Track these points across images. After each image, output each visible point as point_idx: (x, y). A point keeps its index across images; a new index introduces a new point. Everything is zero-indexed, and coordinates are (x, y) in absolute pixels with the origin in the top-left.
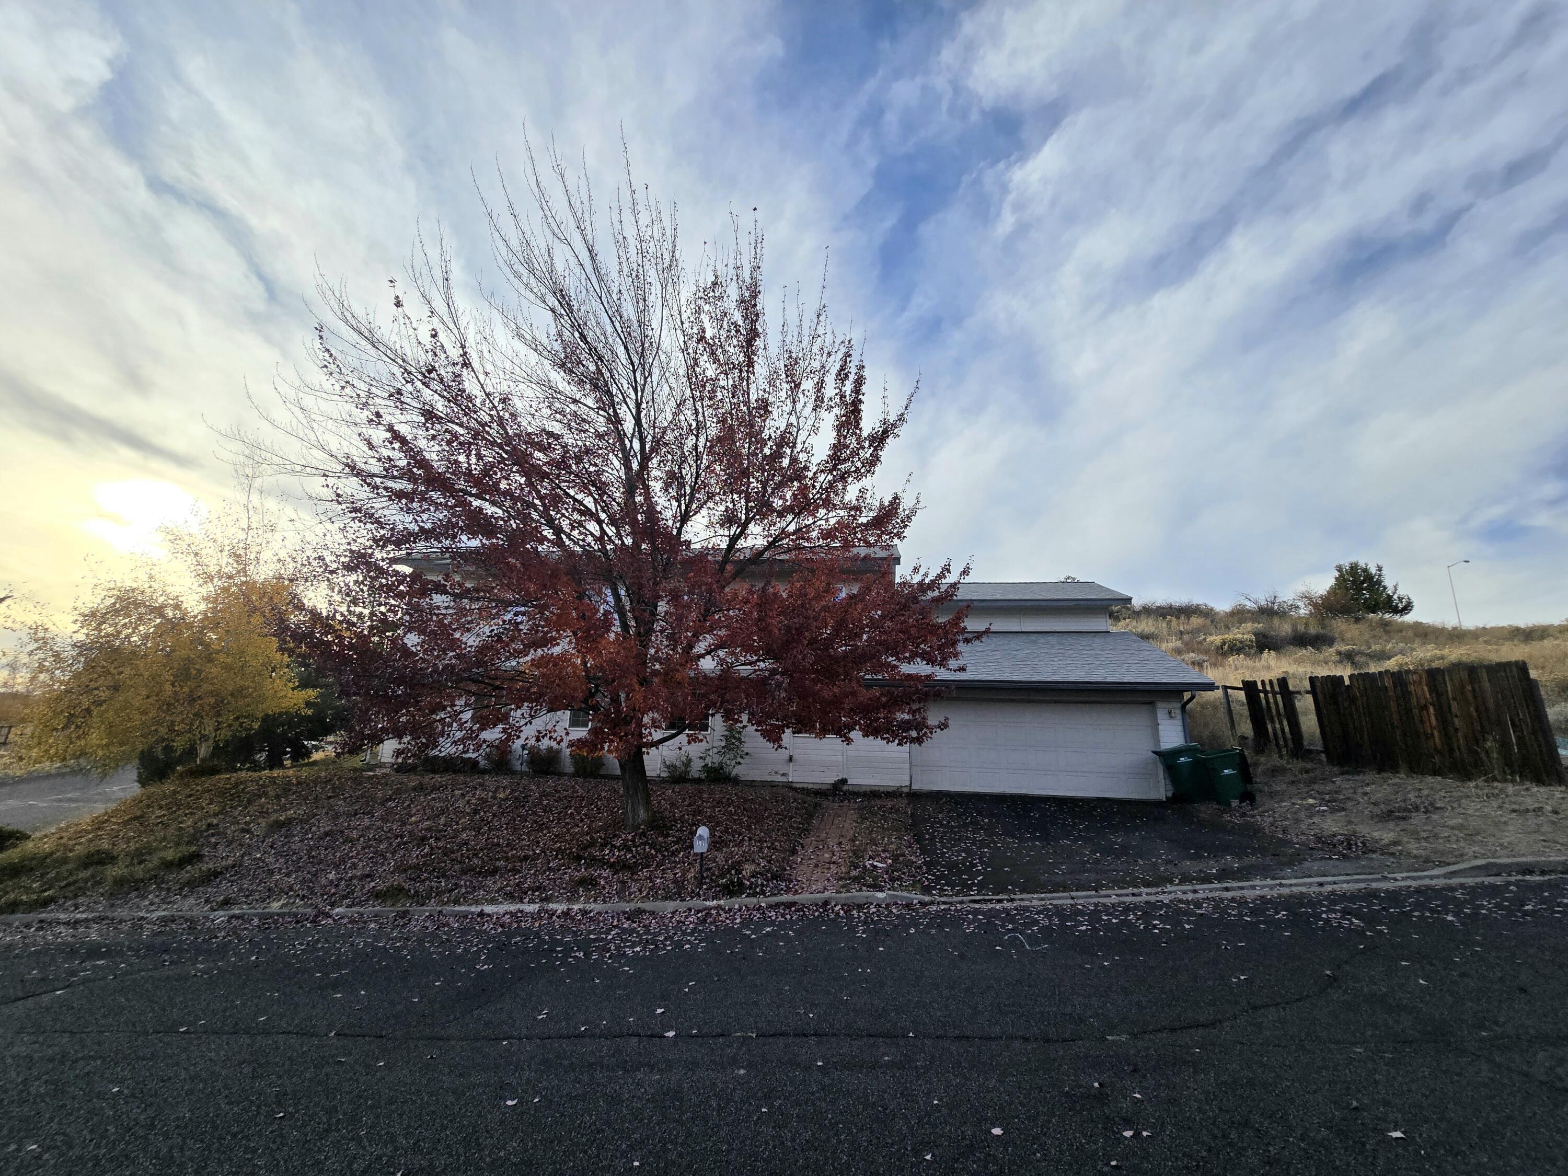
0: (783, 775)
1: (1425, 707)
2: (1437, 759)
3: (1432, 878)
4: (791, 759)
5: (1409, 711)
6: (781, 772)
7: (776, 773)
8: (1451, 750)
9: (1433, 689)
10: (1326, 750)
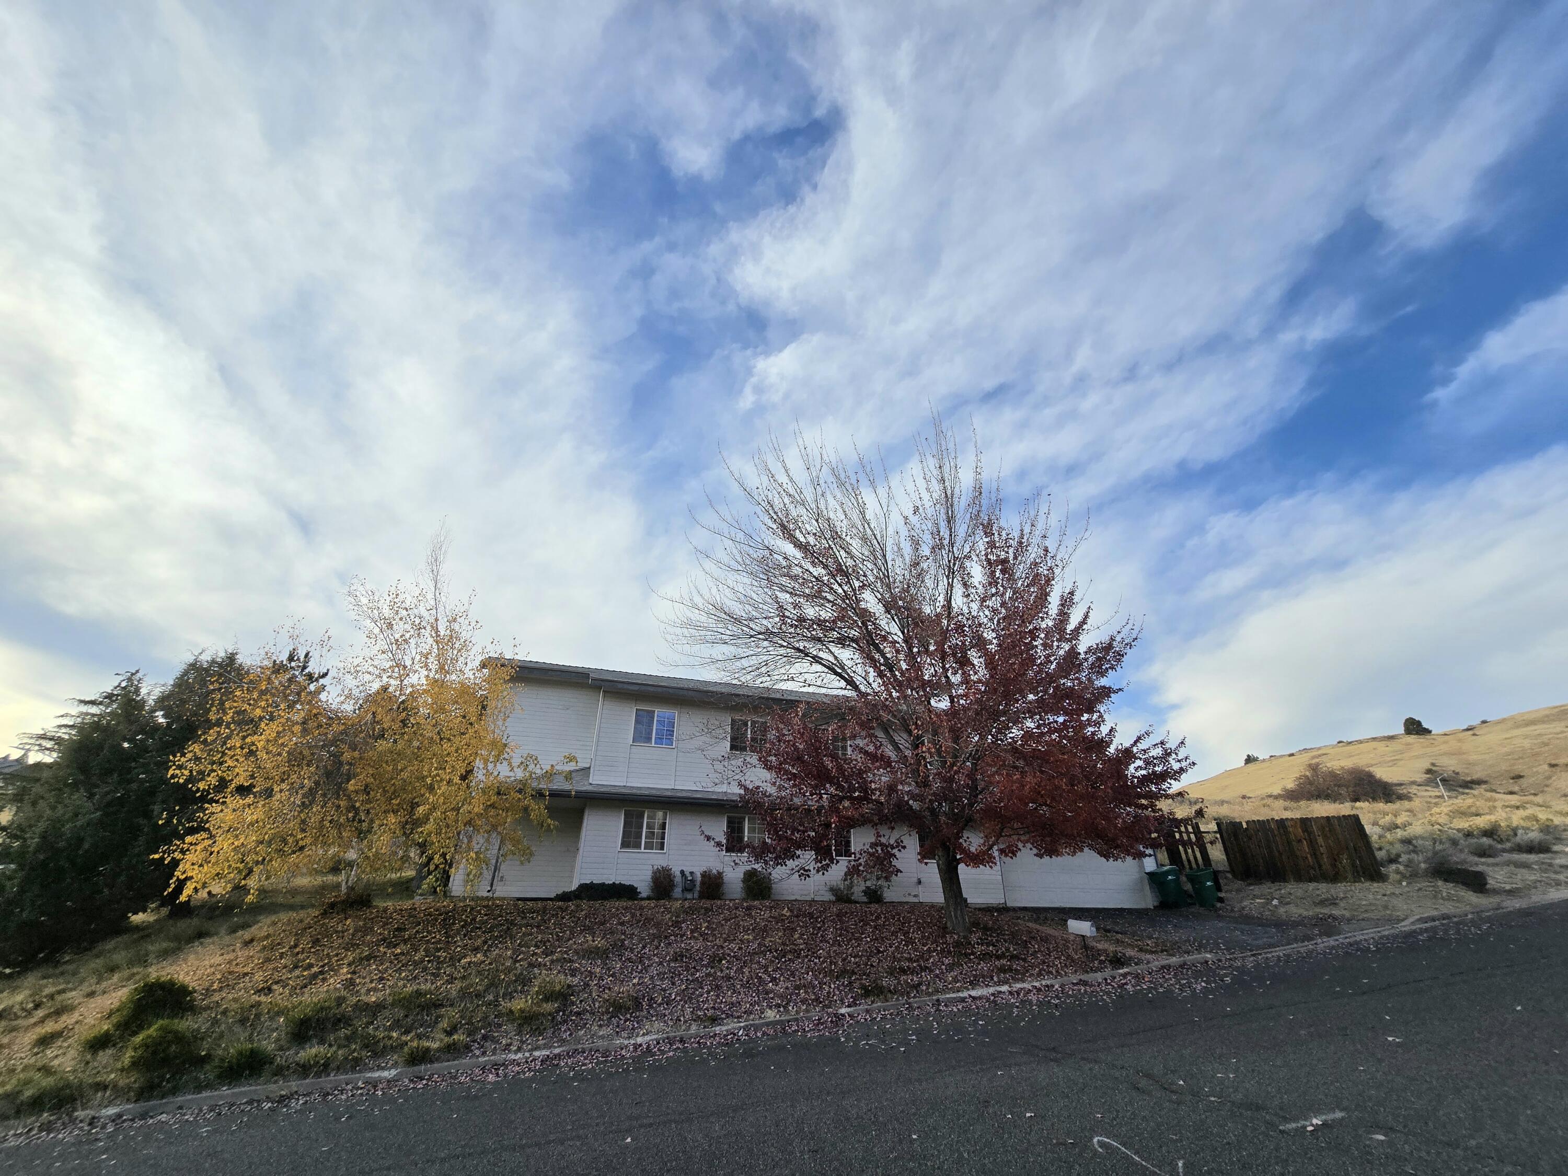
0: (915, 896)
1: (1300, 841)
2: (1312, 872)
3: (1404, 926)
4: (919, 882)
5: (1289, 843)
6: (913, 894)
7: (909, 894)
8: (1320, 866)
9: (1305, 830)
10: (1232, 871)
